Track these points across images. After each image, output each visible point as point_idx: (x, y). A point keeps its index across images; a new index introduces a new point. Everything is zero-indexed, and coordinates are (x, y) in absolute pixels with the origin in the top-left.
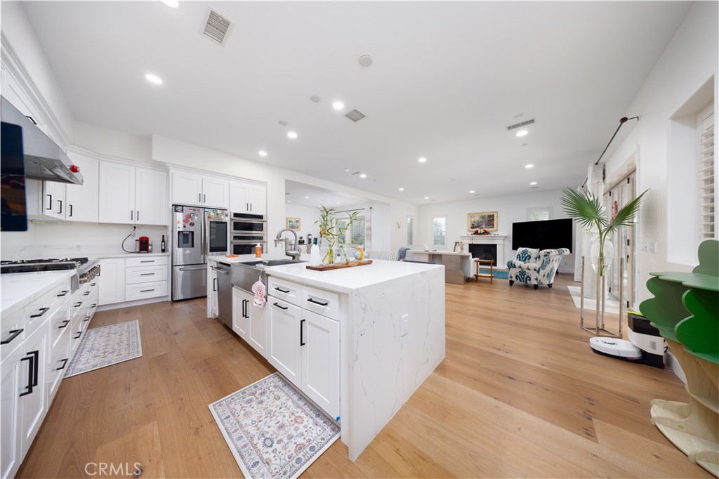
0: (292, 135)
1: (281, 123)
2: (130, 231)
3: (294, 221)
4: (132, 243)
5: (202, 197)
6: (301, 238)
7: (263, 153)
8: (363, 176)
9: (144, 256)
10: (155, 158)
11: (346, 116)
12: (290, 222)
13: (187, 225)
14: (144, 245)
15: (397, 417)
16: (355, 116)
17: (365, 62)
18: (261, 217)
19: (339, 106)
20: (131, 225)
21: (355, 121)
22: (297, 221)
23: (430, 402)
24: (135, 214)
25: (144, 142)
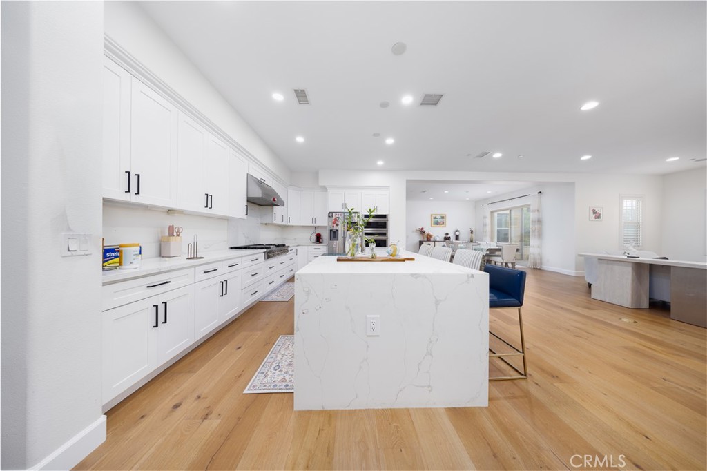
0: (390, 141)
1: (374, 135)
2: (313, 230)
3: (439, 217)
4: (314, 238)
5: (344, 205)
6: (447, 234)
7: (380, 163)
8: (497, 155)
9: (318, 245)
10: (320, 184)
11: (422, 104)
12: (435, 218)
13: (335, 225)
14: (319, 239)
15: (352, 413)
16: (431, 100)
17: (399, 49)
18: (384, 216)
19: (407, 100)
20: (313, 226)
21: (436, 104)
22: (443, 217)
23: (397, 427)
24: (314, 220)
25: (316, 175)
